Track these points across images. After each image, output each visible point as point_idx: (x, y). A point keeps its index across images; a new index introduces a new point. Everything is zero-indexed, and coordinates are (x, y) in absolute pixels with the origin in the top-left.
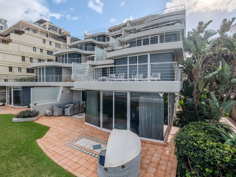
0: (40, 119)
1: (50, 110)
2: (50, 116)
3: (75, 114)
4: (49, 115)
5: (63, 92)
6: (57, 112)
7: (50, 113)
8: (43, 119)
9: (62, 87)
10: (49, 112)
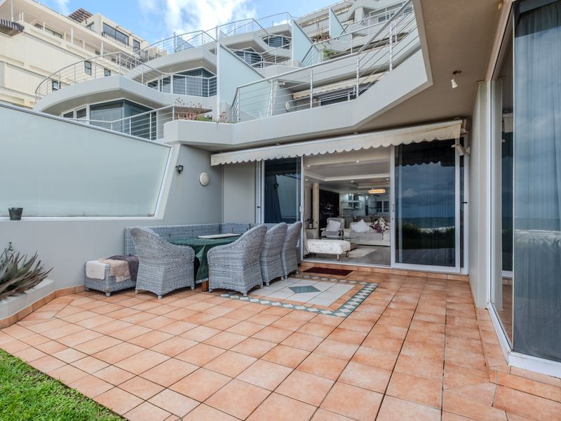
0: (45, 314)
1: (114, 258)
2: (113, 293)
3: (267, 281)
4: (107, 287)
5: (179, 170)
6: (162, 268)
7: (113, 278)
8: (68, 310)
9: (178, 146)
10: (108, 270)
